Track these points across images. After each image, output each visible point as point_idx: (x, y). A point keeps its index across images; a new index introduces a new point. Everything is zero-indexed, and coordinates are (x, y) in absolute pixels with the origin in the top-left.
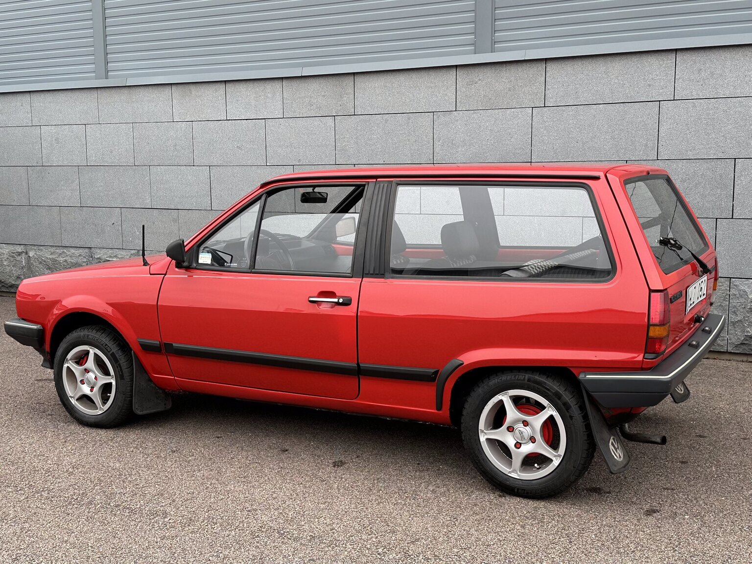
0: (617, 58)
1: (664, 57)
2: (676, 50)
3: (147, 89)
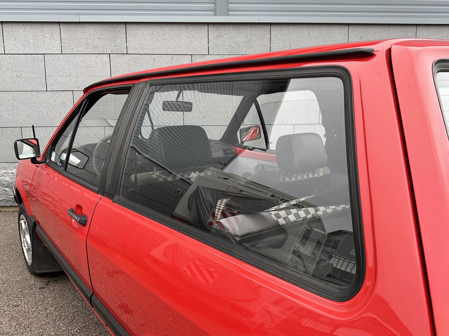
1: (342, 27)
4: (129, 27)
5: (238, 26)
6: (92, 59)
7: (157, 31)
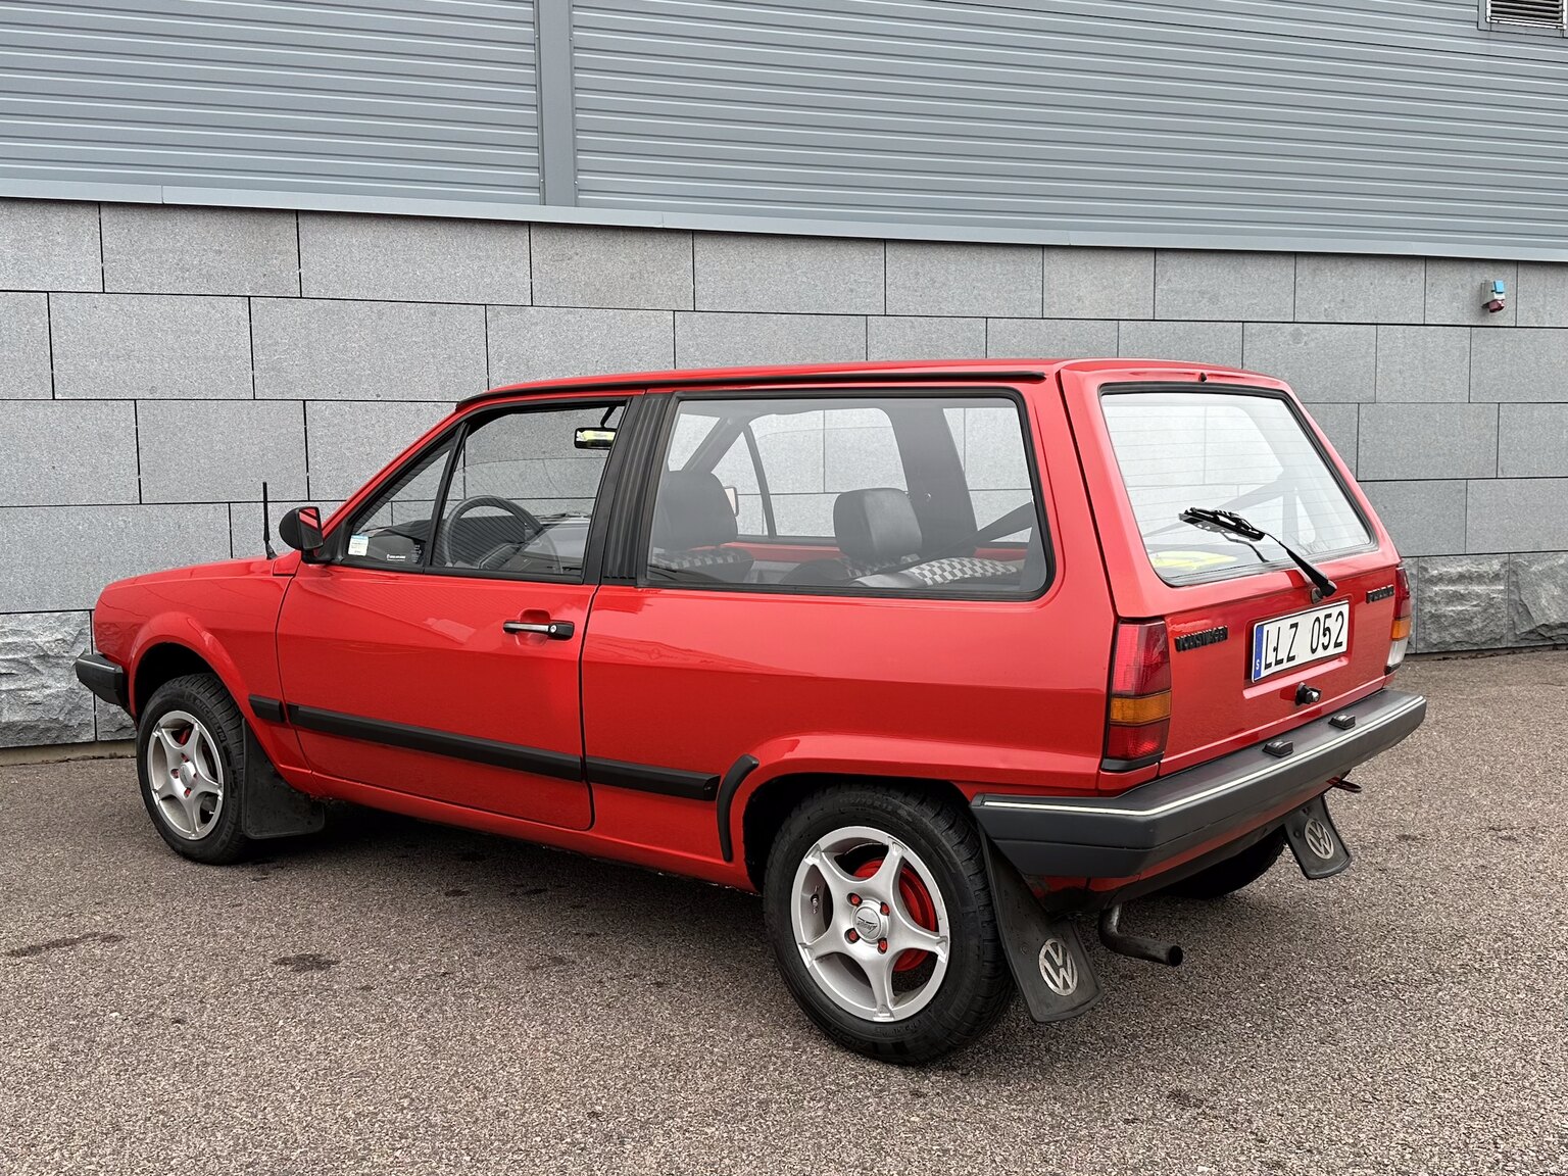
1: (868, 248)
4: (307, 225)
5: (608, 235)
6: (196, 308)
7: (388, 237)
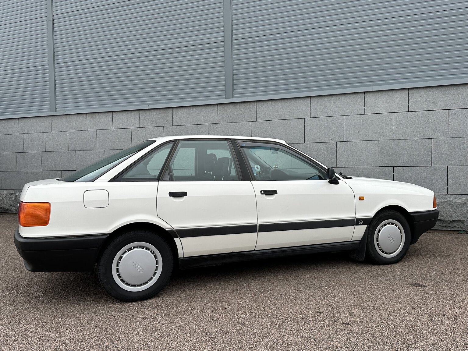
0: (286, 101)
1: (305, 100)
2: (310, 97)
3: (75, 116)
5: (235, 104)
